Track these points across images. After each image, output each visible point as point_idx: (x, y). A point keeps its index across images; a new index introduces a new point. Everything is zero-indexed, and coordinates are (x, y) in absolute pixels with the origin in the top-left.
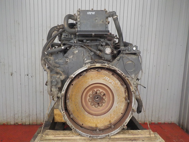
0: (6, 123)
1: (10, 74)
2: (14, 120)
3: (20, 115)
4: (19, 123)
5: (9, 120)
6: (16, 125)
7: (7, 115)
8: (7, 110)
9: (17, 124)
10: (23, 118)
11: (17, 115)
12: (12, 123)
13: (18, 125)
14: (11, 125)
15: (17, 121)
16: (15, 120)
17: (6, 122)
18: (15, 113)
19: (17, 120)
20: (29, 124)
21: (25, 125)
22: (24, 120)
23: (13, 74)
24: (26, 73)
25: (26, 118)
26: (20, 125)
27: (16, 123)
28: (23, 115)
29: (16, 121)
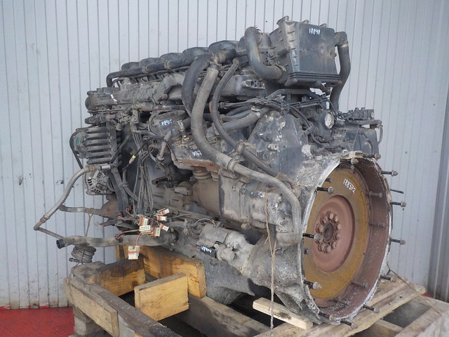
0: (6, 307)
1: (17, 180)
2: (29, 297)
3: (43, 283)
4: (41, 305)
5: (15, 298)
6: (34, 310)
7: (9, 284)
8: (8, 272)
9: (36, 307)
10: (51, 292)
11: (36, 284)
12: (24, 305)
13: (40, 308)
14: (20, 310)
15: (37, 299)
16: (31, 296)
17: (8, 302)
18: (31, 279)
19: (36, 297)
20: (66, 305)
21: (58, 308)
22: (53, 297)
23: (24, 181)
24: (59, 178)
25: (60, 292)
26: (44, 308)
27: (35, 304)
28: (52, 284)
29: (34, 300)
